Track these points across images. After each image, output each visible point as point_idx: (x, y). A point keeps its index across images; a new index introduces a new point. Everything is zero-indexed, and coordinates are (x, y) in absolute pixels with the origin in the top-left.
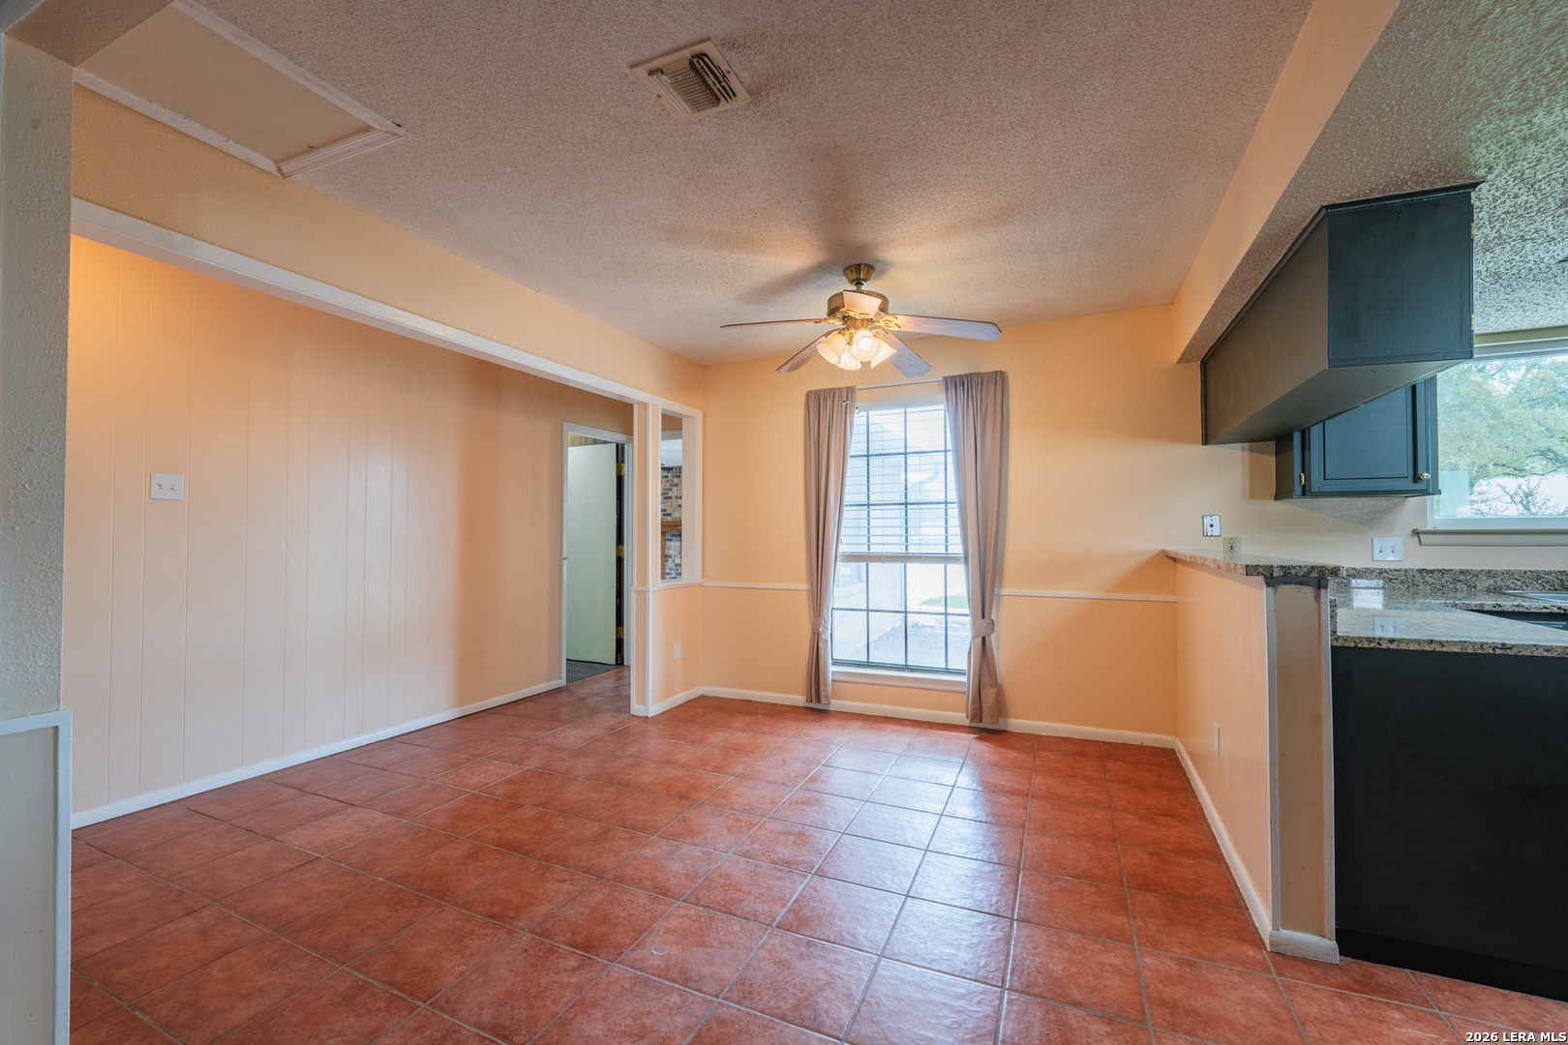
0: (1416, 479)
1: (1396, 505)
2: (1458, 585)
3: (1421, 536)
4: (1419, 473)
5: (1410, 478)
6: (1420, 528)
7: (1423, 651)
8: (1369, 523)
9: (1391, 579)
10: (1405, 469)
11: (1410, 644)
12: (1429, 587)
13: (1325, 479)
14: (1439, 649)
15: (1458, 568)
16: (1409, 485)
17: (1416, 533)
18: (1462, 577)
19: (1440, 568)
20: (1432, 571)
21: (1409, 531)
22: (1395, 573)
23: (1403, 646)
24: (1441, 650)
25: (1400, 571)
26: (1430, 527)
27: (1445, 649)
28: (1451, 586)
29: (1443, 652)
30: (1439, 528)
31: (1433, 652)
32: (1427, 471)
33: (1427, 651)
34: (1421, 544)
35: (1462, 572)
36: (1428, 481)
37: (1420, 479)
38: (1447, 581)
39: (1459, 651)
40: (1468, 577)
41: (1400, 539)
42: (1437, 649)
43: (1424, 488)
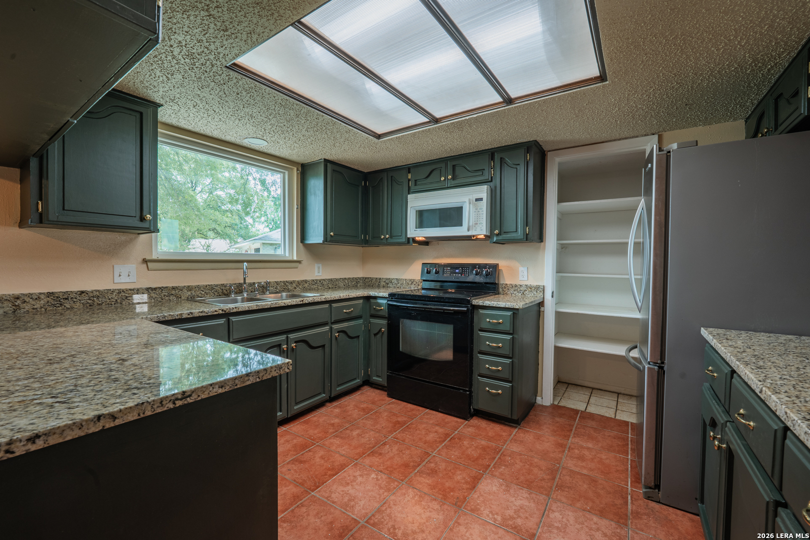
0: (142, 219)
1: (131, 240)
2: (171, 298)
3: (149, 264)
4: (144, 214)
5: (138, 217)
6: (148, 258)
7: (88, 436)
8: (112, 252)
9: (127, 297)
10: (134, 210)
11: (65, 433)
12: (153, 301)
13: (64, 209)
14: (109, 424)
15: (170, 285)
16: (136, 223)
17: (145, 261)
18: (173, 292)
19: (160, 286)
20: (155, 289)
21: (140, 260)
22: (130, 292)
23: (53, 440)
24: (112, 425)
25: (133, 290)
26: (154, 257)
27: (118, 422)
28: (167, 298)
29: (116, 427)
30: (161, 258)
31: (103, 431)
32: (150, 214)
33: (93, 433)
34: (148, 270)
35: (173, 288)
36: (150, 221)
37: (144, 219)
38: (164, 295)
39: (136, 417)
40: (177, 291)
41: (134, 266)
42: (107, 426)
43: (148, 227)
